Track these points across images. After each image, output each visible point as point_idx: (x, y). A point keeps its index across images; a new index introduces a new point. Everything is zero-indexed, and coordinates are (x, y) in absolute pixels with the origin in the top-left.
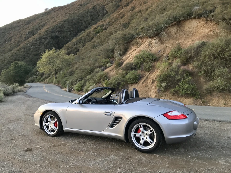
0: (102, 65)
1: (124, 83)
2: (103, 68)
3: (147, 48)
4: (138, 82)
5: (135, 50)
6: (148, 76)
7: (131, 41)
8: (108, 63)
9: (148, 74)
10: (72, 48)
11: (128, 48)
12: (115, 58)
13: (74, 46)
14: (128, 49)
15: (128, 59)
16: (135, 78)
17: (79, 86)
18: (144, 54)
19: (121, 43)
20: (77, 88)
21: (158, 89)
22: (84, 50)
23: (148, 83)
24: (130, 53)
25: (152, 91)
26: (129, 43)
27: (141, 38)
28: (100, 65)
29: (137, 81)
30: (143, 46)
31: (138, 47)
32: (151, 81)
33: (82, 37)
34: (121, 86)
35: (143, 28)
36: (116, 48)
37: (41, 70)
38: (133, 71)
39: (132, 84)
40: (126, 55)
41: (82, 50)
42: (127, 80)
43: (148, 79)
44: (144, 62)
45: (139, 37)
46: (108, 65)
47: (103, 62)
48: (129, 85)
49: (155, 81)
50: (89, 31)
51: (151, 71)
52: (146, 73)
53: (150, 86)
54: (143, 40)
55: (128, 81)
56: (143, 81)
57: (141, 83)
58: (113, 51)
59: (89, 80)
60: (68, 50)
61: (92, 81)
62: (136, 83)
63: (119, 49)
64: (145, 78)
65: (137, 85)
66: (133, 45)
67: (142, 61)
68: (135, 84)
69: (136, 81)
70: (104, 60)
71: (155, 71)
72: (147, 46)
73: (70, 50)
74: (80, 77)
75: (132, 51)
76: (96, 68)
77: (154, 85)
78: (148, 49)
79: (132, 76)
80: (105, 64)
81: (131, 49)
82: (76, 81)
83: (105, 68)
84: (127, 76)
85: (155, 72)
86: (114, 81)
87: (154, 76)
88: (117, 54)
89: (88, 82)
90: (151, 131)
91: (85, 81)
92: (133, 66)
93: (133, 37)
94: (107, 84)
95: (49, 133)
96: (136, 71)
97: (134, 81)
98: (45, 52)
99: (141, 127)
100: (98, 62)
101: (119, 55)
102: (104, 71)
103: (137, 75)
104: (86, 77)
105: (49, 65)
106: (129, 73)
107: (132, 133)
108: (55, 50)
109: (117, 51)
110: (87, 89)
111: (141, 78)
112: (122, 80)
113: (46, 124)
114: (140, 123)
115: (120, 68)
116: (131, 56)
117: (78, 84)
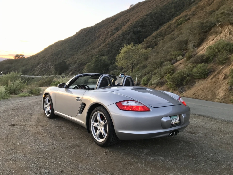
0: (173, 59)
1: (190, 78)
2: (173, 61)
3: (227, 37)
4: (206, 77)
5: (213, 40)
6: (220, 70)
7: (210, 30)
8: (179, 56)
9: (222, 67)
10: (151, 41)
11: (205, 38)
13: (154, 39)
14: (205, 40)
15: (202, 51)
16: (203, 73)
17: (145, 79)
18: (220, 44)
19: (196, 33)
20: (143, 81)
21: (230, 86)
22: (162, 44)
23: (218, 78)
24: (206, 44)
25: (222, 88)
26: (207, 32)
27: (222, 26)
28: (171, 58)
30: (222, 35)
31: (216, 37)
32: (223, 76)
33: (162, 30)
34: (185, 81)
35: (222, 13)
36: (190, 39)
37: (119, 64)
38: (203, 64)
39: (199, 79)
40: (201, 46)
41: (160, 43)
42: (194, 74)
43: (220, 73)
44: (219, 53)
45: (219, 24)
46: (178, 58)
47: (173, 55)
48: (195, 81)
49: (228, 77)
50: (171, 23)
51: (226, 64)
52: (220, 66)
53: (221, 82)
54: (224, 27)
55: (194, 76)
56: (212, 76)
57: (210, 78)
58: (186, 43)
59: (155, 74)
60: (147, 44)
61: (158, 74)
62: (205, 78)
63: (194, 40)
64: (216, 72)
65: (205, 80)
66: (211, 34)
67: (216, 53)
68: (203, 79)
69: (205, 76)
70: (175, 53)
71: (232, 65)
72: (227, 35)
73: (149, 44)
74: (149, 71)
75: (208, 42)
76: (166, 61)
77: (226, 81)
78: (229, 38)
79: (200, 70)
80: (176, 57)
81: (208, 40)
82: (145, 75)
83: (175, 61)
84: (195, 70)
85: (230, 66)
87: (228, 71)
88: (190, 46)
90: (105, 121)
91: (152, 75)
92: (204, 59)
93: (213, 25)
94: (169, 78)
95: (47, 114)
96: (206, 64)
97: (202, 75)
98: (123, 47)
99: (98, 117)
100: (169, 55)
101: (193, 46)
102: (173, 65)
103: (207, 69)
104: (154, 71)
105: (126, 59)
106: (197, 67)
107: (91, 122)
108: (133, 45)
109: (191, 42)
110: (151, 83)
111: (212, 73)
112: (187, 74)
113: (46, 106)
114: (97, 111)
115: (190, 60)
116: (206, 48)
117: (145, 78)
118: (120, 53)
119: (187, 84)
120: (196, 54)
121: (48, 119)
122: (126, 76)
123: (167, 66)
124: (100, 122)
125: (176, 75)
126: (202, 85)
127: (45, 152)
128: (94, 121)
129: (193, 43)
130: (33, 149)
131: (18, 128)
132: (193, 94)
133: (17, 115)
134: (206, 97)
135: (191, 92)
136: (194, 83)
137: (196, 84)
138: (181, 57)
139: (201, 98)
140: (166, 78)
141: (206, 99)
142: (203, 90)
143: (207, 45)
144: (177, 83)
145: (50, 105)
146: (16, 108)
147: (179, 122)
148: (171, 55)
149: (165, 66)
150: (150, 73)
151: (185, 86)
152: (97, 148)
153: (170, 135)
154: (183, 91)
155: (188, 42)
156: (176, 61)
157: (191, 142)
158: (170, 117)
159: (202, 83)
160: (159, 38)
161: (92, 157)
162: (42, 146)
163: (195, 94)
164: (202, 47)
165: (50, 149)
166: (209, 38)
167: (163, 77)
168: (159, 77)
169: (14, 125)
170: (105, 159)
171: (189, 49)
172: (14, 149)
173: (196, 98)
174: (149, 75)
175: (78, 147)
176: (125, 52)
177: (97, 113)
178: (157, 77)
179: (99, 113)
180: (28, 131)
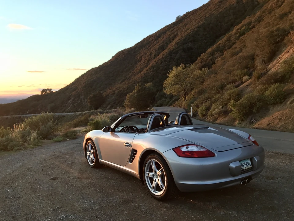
0: (237, 80)
1: (261, 104)
2: (237, 83)
4: (283, 102)
5: (288, 53)
7: (282, 40)
8: (244, 76)
10: (207, 59)
11: (278, 51)
12: (256, 68)
13: (210, 57)
14: (278, 53)
15: (274, 68)
17: (203, 109)
19: (265, 46)
20: (201, 112)
22: (221, 61)
24: (279, 58)
26: (279, 43)
28: (234, 79)
29: (283, 100)
31: (291, 48)
33: (220, 44)
34: (256, 108)
36: (257, 54)
37: (168, 92)
38: (277, 85)
39: (274, 104)
41: (218, 61)
46: (244, 79)
47: (237, 75)
48: (269, 107)
50: (230, 35)
55: (267, 100)
56: (292, 99)
57: (289, 103)
58: (252, 58)
59: (216, 101)
60: (202, 63)
61: (219, 102)
62: (281, 103)
63: (262, 54)
65: (282, 105)
68: (279, 104)
69: (281, 100)
70: (239, 72)
73: (204, 63)
74: (207, 97)
75: (282, 55)
76: (228, 84)
79: (273, 93)
80: (241, 78)
81: (281, 53)
82: (202, 103)
83: (240, 83)
84: (267, 93)
86: (245, 101)
88: (258, 62)
89: (214, 103)
90: (162, 171)
91: (211, 103)
92: (278, 77)
93: (286, 33)
94: (234, 105)
95: (90, 164)
96: (282, 85)
97: (277, 99)
98: (172, 69)
99: (153, 165)
100: (231, 75)
101: (262, 62)
102: (238, 88)
103: (283, 90)
104: (213, 97)
105: (176, 84)
106: (269, 89)
107: (145, 172)
108: (183, 66)
109: (258, 57)
110: (212, 114)
111: (290, 95)
112: (257, 99)
113: (88, 153)
114: (152, 159)
115: (260, 81)
116: (279, 63)
117: (203, 107)
118: (168, 77)
119: (258, 111)
120: (267, 71)
121: (93, 169)
122: (181, 113)
123: (230, 90)
124: (155, 172)
125: (243, 100)
126: (278, 112)
127: (96, 209)
128: (148, 171)
129: (261, 58)
130: (83, 207)
131: (61, 182)
132: (268, 125)
133: (56, 166)
134: (285, 128)
135: (264, 122)
136: (268, 110)
137: (270, 111)
138: (247, 77)
139: (279, 128)
140: (230, 106)
141: (285, 130)
142: (280, 119)
143: (281, 60)
144: (244, 111)
145: (93, 153)
146: (53, 157)
147: (251, 166)
148: (234, 75)
149: (228, 90)
150: (209, 100)
151: (255, 114)
152: (155, 202)
153: (241, 183)
154: (254, 121)
155: (255, 57)
156: (242, 82)
157: (268, 191)
158: (240, 161)
159: (279, 108)
160: (217, 54)
161: (150, 214)
162: (92, 203)
163: (270, 124)
164: (274, 62)
165: (101, 206)
166: (283, 50)
167: (226, 104)
168: (221, 105)
169: (55, 179)
170: (166, 216)
171: (257, 66)
172: (62, 207)
173: (272, 130)
174: (208, 103)
175: (133, 203)
176: (174, 76)
177: (152, 161)
178: (218, 104)
179: (154, 161)
180: (73, 185)
